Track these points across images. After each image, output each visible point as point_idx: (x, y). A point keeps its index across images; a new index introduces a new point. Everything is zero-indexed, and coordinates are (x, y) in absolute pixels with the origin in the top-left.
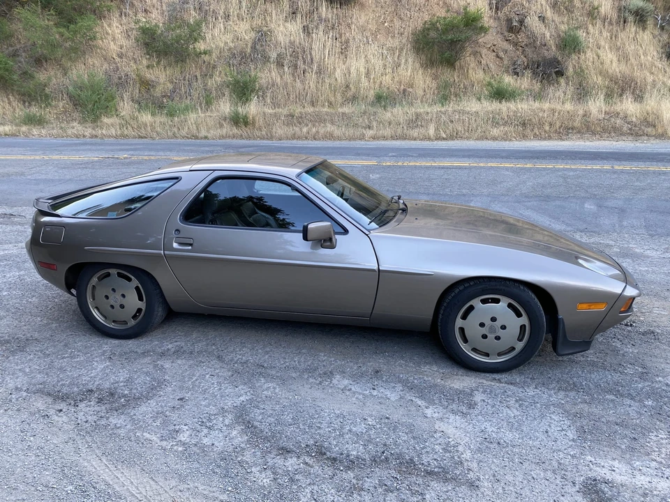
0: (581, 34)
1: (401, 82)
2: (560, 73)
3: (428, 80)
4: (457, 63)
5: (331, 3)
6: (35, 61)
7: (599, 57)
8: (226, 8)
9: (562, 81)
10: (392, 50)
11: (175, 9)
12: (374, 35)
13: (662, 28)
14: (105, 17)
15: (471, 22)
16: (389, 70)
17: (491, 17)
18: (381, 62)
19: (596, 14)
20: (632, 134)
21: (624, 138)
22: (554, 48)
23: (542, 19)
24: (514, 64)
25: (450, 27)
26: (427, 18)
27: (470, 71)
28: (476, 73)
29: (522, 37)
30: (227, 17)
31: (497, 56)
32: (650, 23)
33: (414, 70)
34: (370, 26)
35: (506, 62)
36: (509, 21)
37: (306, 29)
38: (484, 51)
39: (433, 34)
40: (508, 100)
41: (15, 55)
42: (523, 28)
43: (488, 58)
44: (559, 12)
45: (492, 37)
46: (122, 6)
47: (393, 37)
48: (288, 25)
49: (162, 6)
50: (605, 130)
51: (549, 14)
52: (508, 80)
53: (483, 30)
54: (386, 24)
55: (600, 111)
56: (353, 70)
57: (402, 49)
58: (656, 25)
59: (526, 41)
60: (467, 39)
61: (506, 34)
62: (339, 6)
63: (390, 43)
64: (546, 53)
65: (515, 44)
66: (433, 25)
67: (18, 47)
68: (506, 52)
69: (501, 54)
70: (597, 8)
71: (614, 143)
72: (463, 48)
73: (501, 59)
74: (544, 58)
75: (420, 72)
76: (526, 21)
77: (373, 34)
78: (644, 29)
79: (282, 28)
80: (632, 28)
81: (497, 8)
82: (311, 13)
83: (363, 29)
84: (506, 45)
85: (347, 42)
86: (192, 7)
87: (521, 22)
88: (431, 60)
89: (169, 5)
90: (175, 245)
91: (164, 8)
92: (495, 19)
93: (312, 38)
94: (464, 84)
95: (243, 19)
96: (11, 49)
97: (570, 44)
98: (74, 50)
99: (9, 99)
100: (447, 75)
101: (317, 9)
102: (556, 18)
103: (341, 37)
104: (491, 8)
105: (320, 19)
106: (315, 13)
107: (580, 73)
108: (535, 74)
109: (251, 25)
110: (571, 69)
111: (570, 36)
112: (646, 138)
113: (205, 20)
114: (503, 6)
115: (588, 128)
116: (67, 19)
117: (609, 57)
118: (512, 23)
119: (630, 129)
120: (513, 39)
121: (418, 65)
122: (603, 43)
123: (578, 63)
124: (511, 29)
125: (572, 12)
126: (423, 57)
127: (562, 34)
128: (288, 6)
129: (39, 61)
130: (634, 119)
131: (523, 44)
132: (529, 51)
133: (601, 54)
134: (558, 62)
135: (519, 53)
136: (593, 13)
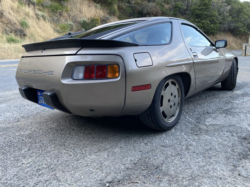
0: (26, 21)
2: (25, 35)
9: (26, 38)
13: (51, 23)
22: (19, 25)
24: (5, 30)
29: (4, 20)
32: (47, 20)
42: (3, 16)
44: (15, 13)
51: (11, 12)
58: (49, 21)
59: (6, 21)
64: (17, 27)
65: (3, 22)
74: (17, 29)
76: (3, 13)
78: (46, 22)
80: (42, 22)
97: (24, 25)
102: (15, 15)
108: (15, 34)
110: (28, 34)
111: (23, 22)
117: (39, 30)
122: (35, 26)
127: (19, 21)
131: (6, 23)
132: (9, 25)
133: (36, 29)
134: (23, 31)
135: (5, 26)
136: (27, 14)
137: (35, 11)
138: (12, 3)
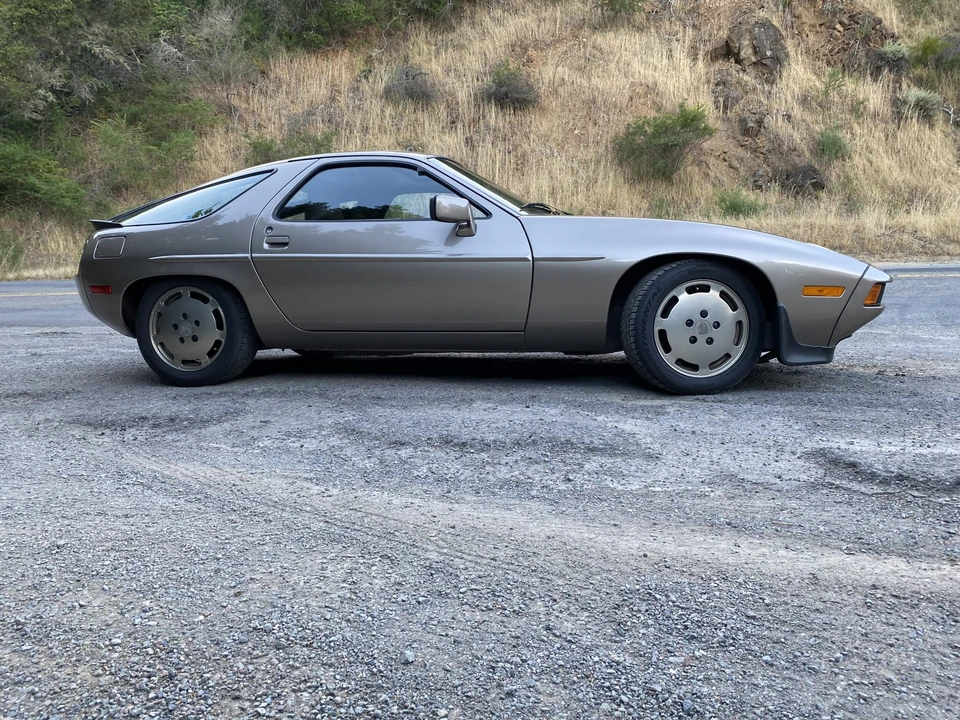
0: (844, 136)
1: (598, 204)
2: (819, 185)
3: (636, 199)
4: (675, 176)
5: (502, 108)
6: (112, 189)
7: (871, 164)
8: (363, 119)
9: (823, 195)
10: (585, 163)
11: (297, 122)
12: (561, 146)
13: (957, 124)
14: (206, 134)
15: (690, 122)
16: (582, 188)
17: (717, 118)
18: (570, 179)
19: (862, 109)
20: (926, 253)
21: (915, 258)
22: (807, 154)
23: (788, 117)
24: (754, 175)
25: (662, 129)
26: (630, 120)
27: (695, 185)
28: (701, 188)
29: (762, 142)
30: (365, 130)
31: (730, 166)
32: (939, 117)
33: (616, 186)
34: (555, 135)
35: (742, 173)
36: (743, 121)
37: (469, 141)
38: (712, 161)
39: (640, 140)
40: (747, 214)
41: (87, 181)
42: (762, 130)
43: (718, 169)
44: (812, 111)
45: (720, 141)
46: (229, 121)
47: (587, 147)
48: (446, 138)
49: (280, 119)
50: (886, 249)
51: (797, 111)
52: (748, 195)
53: (708, 132)
54: (576, 132)
55: (878, 225)
56: (532, 189)
57: (598, 162)
58: (947, 121)
59: (767, 146)
60: (686, 143)
61: (740, 138)
62: (512, 112)
63: (582, 154)
64: (797, 160)
65: (754, 151)
66: (639, 130)
67: (92, 172)
68: (742, 160)
69: (736, 163)
70: (862, 103)
71: (902, 264)
72: (681, 156)
73: (736, 169)
74: (795, 166)
75: (625, 190)
76: (766, 120)
77: (559, 144)
78: (932, 126)
79: (437, 141)
80: (914, 126)
81: (726, 107)
82: (475, 121)
83: (545, 139)
84: (741, 152)
85: (524, 155)
86: (319, 119)
87: (760, 123)
88: (639, 173)
89: (289, 118)
90: (266, 246)
91: (283, 121)
92: (724, 120)
93: (477, 153)
94: (686, 203)
95: (386, 132)
96: (82, 175)
97: (830, 148)
98: (165, 174)
99: (74, 237)
100: (662, 191)
101: (484, 117)
102: (809, 118)
103: (515, 149)
104: (717, 108)
105: (488, 127)
106: (481, 122)
107: (847, 182)
108: (783, 186)
109: (397, 139)
110: (833, 178)
111: (828, 138)
112: (948, 257)
113: (336, 132)
114: (733, 105)
115: (863, 248)
116: (157, 136)
117: (886, 163)
118: (747, 124)
119: (923, 247)
120: (751, 144)
121: (621, 180)
122: (875, 146)
123: (844, 172)
124: (746, 131)
125: (829, 109)
126: (628, 170)
127: (817, 137)
128: (445, 114)
129: (117, 190)
130: (928, 234)
131: (764, 150)
132: (773, 158)
133: (874, 160)
134: (815, 170)
135: (760, 161)
136: (857, 109)
137: (894, 92)
138: (814, 78)
